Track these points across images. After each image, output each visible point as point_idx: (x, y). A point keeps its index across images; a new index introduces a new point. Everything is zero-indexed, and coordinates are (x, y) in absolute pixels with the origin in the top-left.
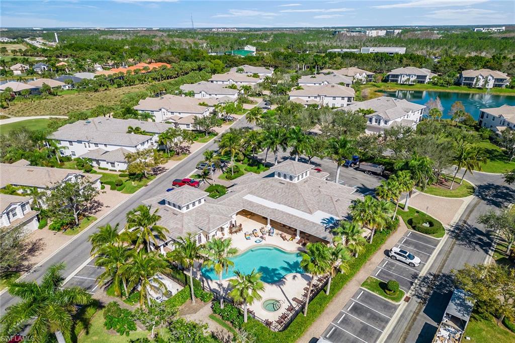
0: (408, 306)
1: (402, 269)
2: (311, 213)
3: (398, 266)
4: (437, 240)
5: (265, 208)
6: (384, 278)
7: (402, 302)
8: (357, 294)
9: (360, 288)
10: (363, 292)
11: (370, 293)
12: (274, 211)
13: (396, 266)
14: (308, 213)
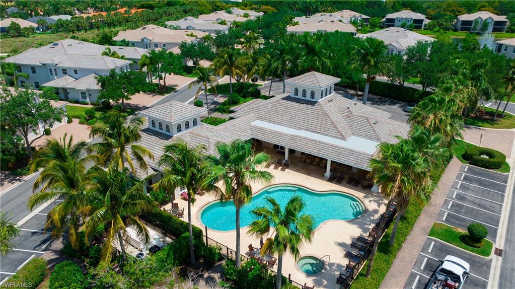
0: (504, 262)
1: (475, 212)
2: (344, 139)
3: (467, 207)
4: (504, 175)
5: (281, 134)
6: (454, 223)
7: (493, 256)
8: (427, 245)
9: (429, 238)
10: (433, 243)
11: (445, 245)
12: (293, 137)
13: (464, 208)
14: (340, 138)
